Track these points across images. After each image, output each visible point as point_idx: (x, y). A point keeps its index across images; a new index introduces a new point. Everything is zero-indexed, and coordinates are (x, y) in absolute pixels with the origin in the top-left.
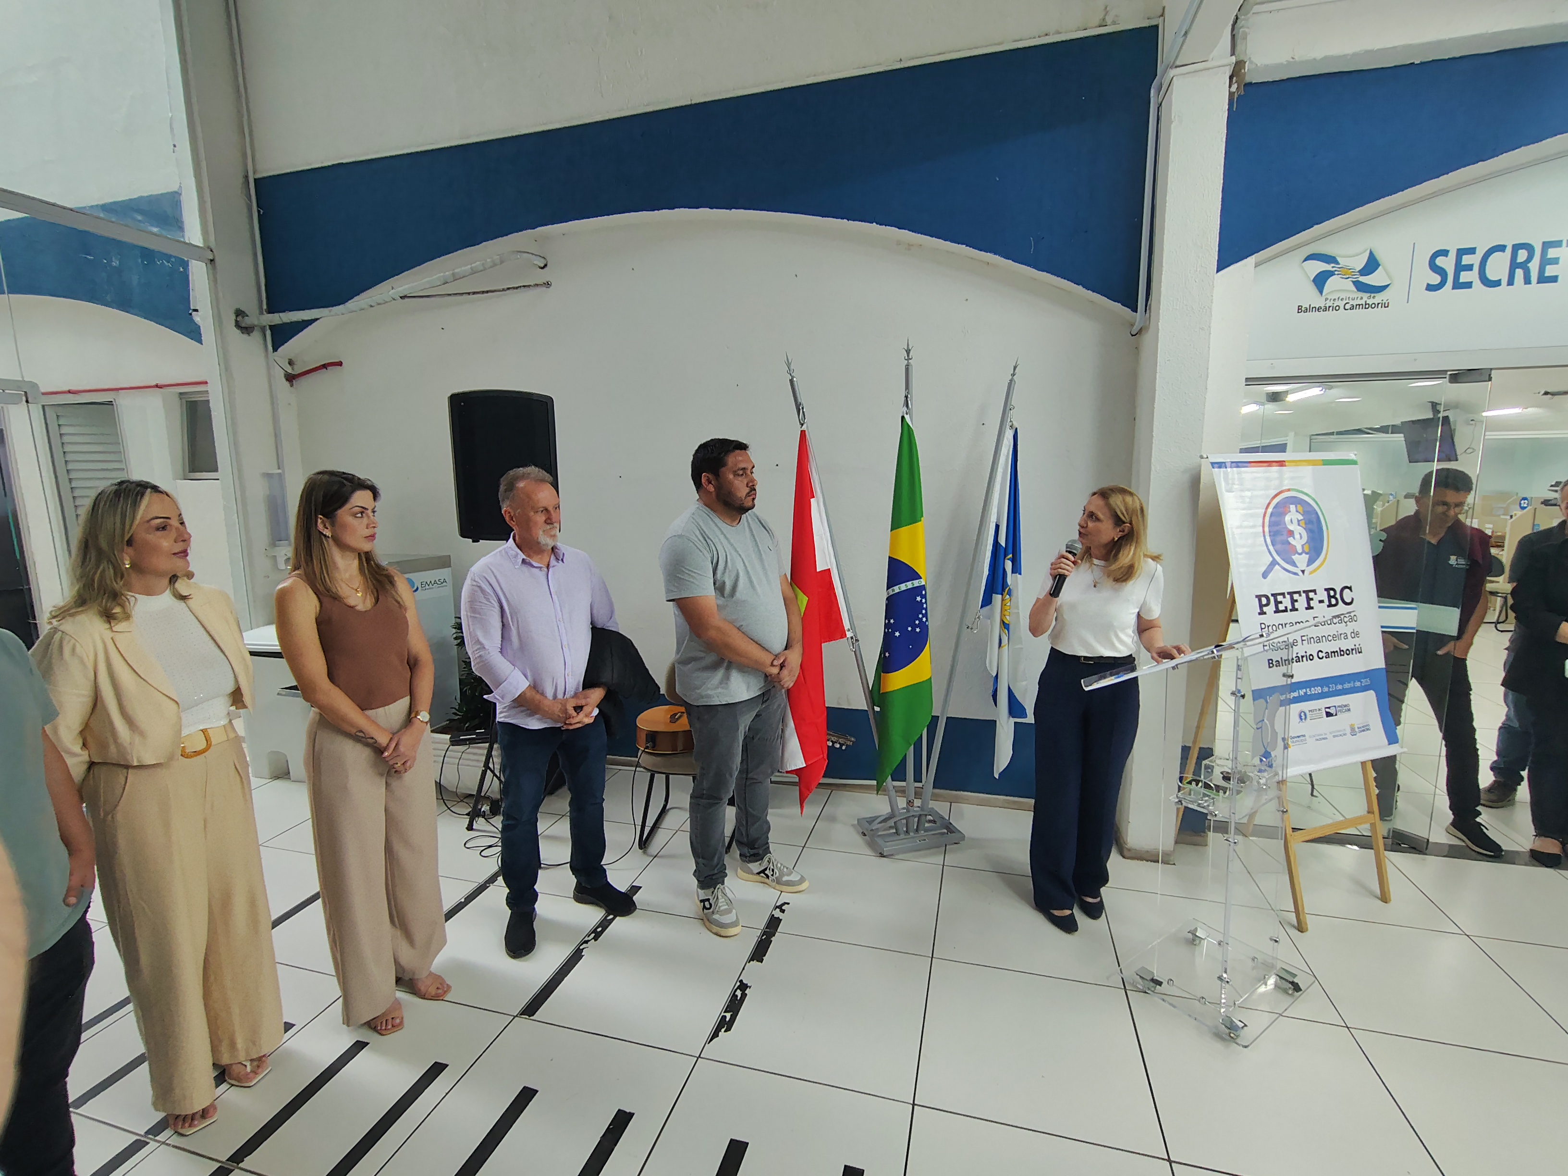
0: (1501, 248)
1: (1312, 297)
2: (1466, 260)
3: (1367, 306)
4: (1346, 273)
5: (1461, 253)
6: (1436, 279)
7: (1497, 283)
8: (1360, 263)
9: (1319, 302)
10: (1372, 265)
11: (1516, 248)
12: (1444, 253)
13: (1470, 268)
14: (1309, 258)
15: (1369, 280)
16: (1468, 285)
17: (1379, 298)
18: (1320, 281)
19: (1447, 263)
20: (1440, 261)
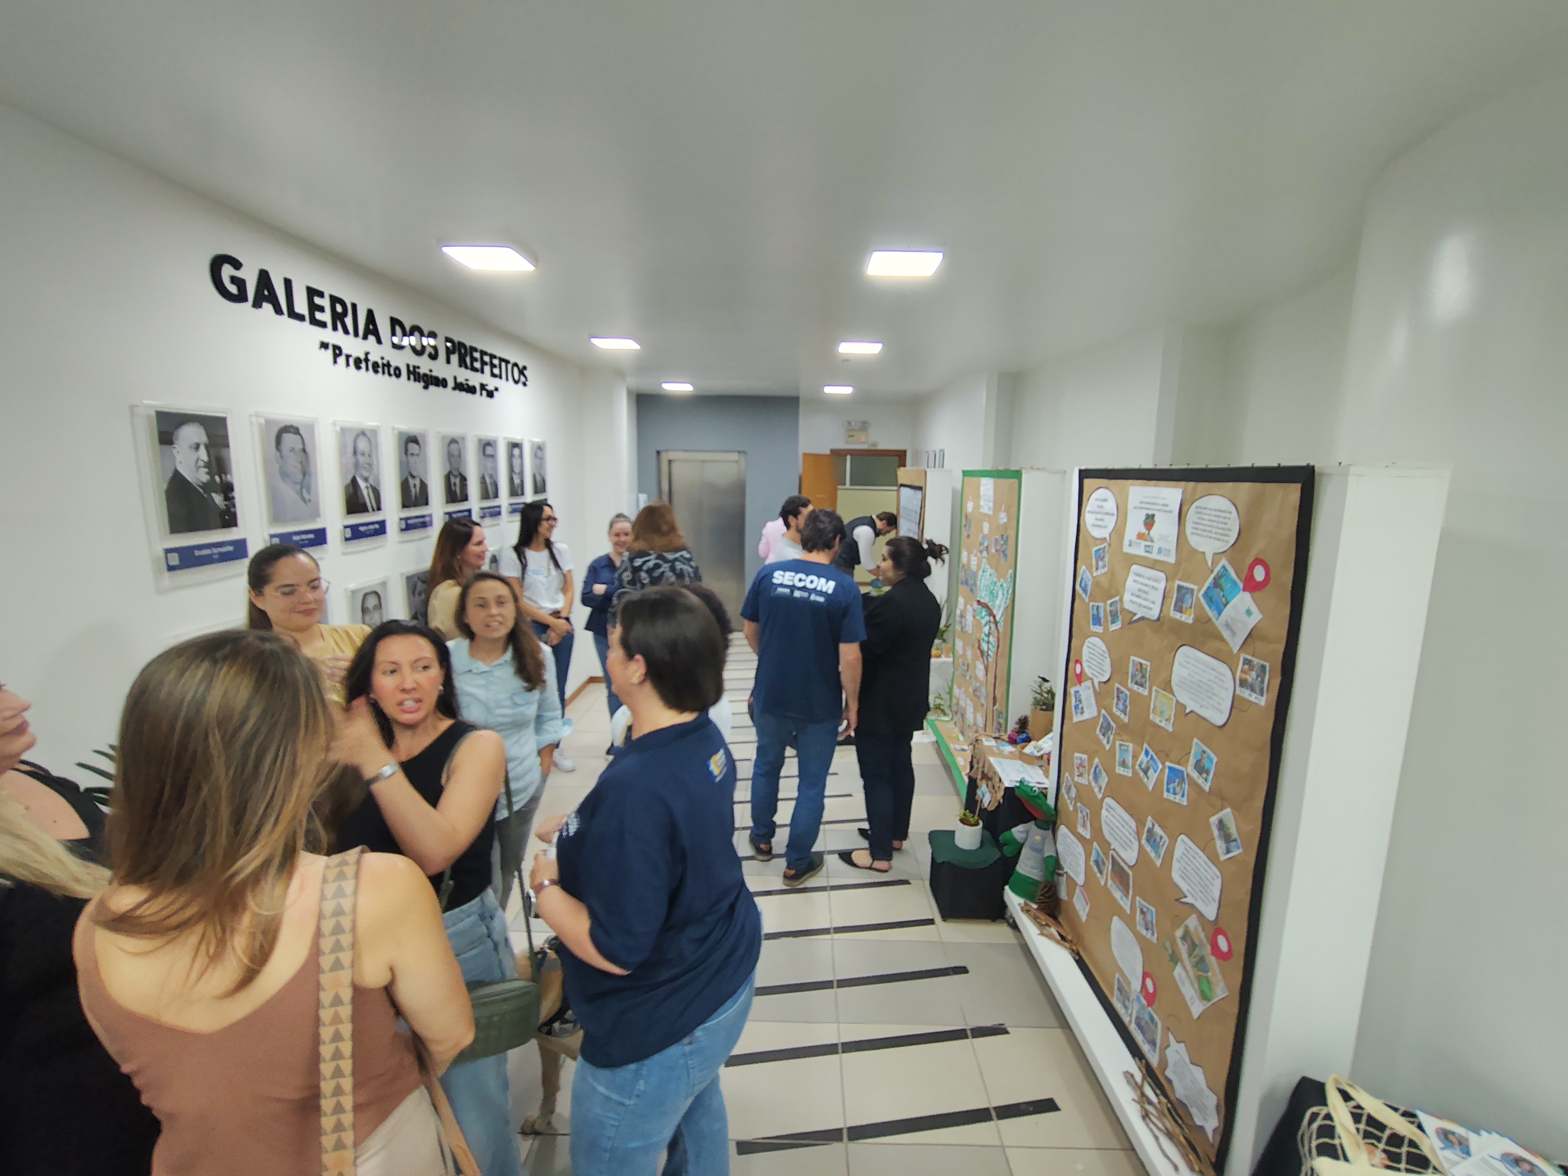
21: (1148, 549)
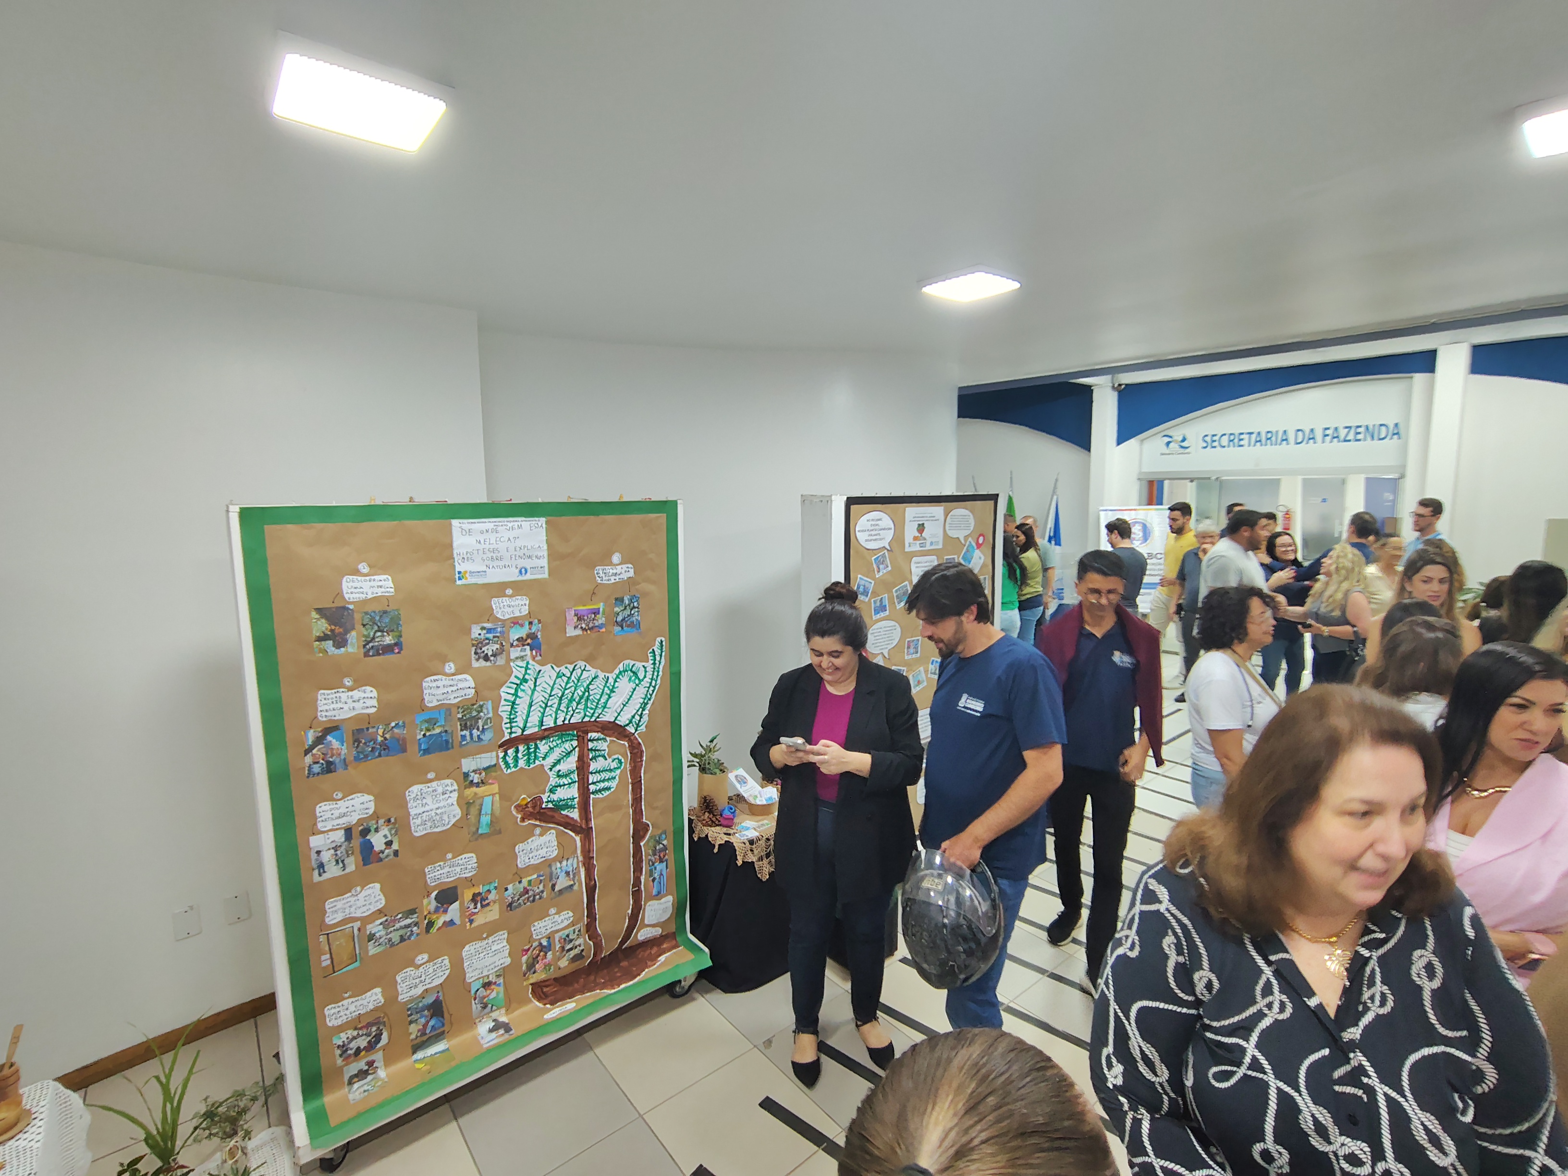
0: (1225, 435)
1: (1165, 450)
2: (1215, 438)
3: (1182, 453)
4: (1176, 442)
5: (1214, 435)
6: (1205, 445)
7: (1224, 447)
8: (1181, 438)
9: (1168, 452)
10: (1184, 440)
11: (1231, 434)
12: (1206, 436)
13: (1215, 441)
14: (1165, 436)
15: (1184, 444)
16: (1215, 447)
17: (1187, 450)
18: (1168, 443)
19: (1208, 439)
20: (1206, 438)
21: (922, 545)
